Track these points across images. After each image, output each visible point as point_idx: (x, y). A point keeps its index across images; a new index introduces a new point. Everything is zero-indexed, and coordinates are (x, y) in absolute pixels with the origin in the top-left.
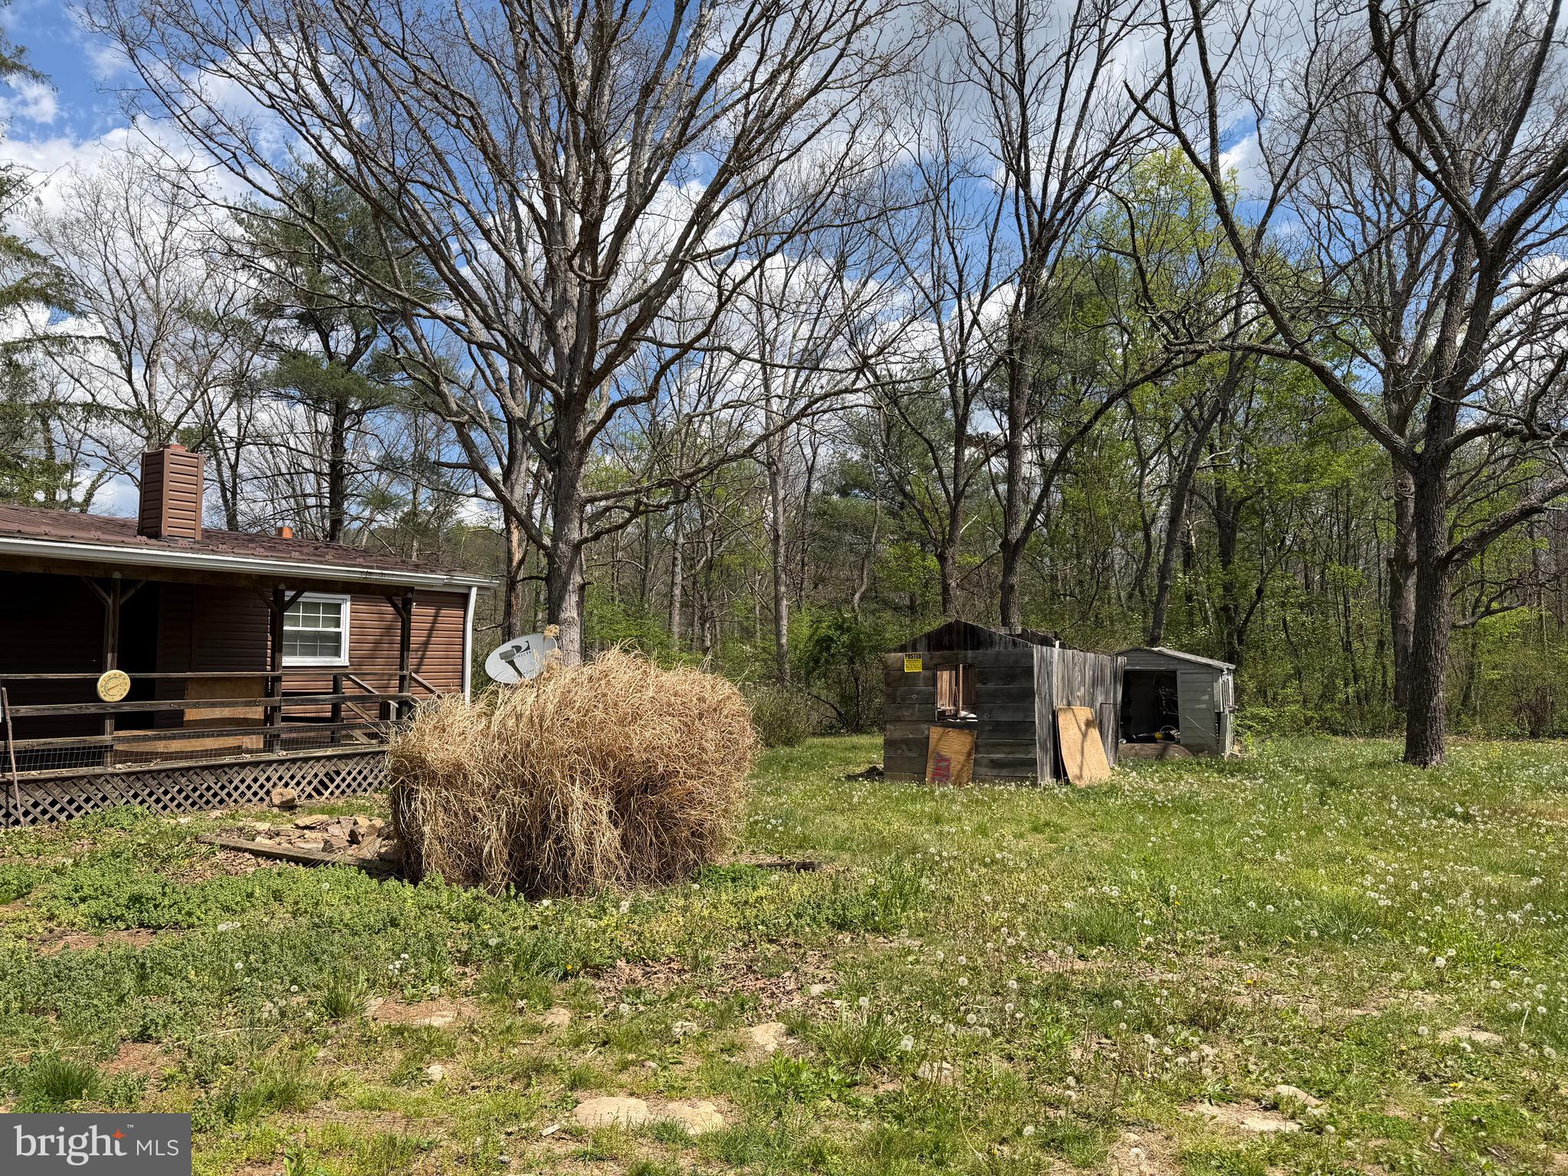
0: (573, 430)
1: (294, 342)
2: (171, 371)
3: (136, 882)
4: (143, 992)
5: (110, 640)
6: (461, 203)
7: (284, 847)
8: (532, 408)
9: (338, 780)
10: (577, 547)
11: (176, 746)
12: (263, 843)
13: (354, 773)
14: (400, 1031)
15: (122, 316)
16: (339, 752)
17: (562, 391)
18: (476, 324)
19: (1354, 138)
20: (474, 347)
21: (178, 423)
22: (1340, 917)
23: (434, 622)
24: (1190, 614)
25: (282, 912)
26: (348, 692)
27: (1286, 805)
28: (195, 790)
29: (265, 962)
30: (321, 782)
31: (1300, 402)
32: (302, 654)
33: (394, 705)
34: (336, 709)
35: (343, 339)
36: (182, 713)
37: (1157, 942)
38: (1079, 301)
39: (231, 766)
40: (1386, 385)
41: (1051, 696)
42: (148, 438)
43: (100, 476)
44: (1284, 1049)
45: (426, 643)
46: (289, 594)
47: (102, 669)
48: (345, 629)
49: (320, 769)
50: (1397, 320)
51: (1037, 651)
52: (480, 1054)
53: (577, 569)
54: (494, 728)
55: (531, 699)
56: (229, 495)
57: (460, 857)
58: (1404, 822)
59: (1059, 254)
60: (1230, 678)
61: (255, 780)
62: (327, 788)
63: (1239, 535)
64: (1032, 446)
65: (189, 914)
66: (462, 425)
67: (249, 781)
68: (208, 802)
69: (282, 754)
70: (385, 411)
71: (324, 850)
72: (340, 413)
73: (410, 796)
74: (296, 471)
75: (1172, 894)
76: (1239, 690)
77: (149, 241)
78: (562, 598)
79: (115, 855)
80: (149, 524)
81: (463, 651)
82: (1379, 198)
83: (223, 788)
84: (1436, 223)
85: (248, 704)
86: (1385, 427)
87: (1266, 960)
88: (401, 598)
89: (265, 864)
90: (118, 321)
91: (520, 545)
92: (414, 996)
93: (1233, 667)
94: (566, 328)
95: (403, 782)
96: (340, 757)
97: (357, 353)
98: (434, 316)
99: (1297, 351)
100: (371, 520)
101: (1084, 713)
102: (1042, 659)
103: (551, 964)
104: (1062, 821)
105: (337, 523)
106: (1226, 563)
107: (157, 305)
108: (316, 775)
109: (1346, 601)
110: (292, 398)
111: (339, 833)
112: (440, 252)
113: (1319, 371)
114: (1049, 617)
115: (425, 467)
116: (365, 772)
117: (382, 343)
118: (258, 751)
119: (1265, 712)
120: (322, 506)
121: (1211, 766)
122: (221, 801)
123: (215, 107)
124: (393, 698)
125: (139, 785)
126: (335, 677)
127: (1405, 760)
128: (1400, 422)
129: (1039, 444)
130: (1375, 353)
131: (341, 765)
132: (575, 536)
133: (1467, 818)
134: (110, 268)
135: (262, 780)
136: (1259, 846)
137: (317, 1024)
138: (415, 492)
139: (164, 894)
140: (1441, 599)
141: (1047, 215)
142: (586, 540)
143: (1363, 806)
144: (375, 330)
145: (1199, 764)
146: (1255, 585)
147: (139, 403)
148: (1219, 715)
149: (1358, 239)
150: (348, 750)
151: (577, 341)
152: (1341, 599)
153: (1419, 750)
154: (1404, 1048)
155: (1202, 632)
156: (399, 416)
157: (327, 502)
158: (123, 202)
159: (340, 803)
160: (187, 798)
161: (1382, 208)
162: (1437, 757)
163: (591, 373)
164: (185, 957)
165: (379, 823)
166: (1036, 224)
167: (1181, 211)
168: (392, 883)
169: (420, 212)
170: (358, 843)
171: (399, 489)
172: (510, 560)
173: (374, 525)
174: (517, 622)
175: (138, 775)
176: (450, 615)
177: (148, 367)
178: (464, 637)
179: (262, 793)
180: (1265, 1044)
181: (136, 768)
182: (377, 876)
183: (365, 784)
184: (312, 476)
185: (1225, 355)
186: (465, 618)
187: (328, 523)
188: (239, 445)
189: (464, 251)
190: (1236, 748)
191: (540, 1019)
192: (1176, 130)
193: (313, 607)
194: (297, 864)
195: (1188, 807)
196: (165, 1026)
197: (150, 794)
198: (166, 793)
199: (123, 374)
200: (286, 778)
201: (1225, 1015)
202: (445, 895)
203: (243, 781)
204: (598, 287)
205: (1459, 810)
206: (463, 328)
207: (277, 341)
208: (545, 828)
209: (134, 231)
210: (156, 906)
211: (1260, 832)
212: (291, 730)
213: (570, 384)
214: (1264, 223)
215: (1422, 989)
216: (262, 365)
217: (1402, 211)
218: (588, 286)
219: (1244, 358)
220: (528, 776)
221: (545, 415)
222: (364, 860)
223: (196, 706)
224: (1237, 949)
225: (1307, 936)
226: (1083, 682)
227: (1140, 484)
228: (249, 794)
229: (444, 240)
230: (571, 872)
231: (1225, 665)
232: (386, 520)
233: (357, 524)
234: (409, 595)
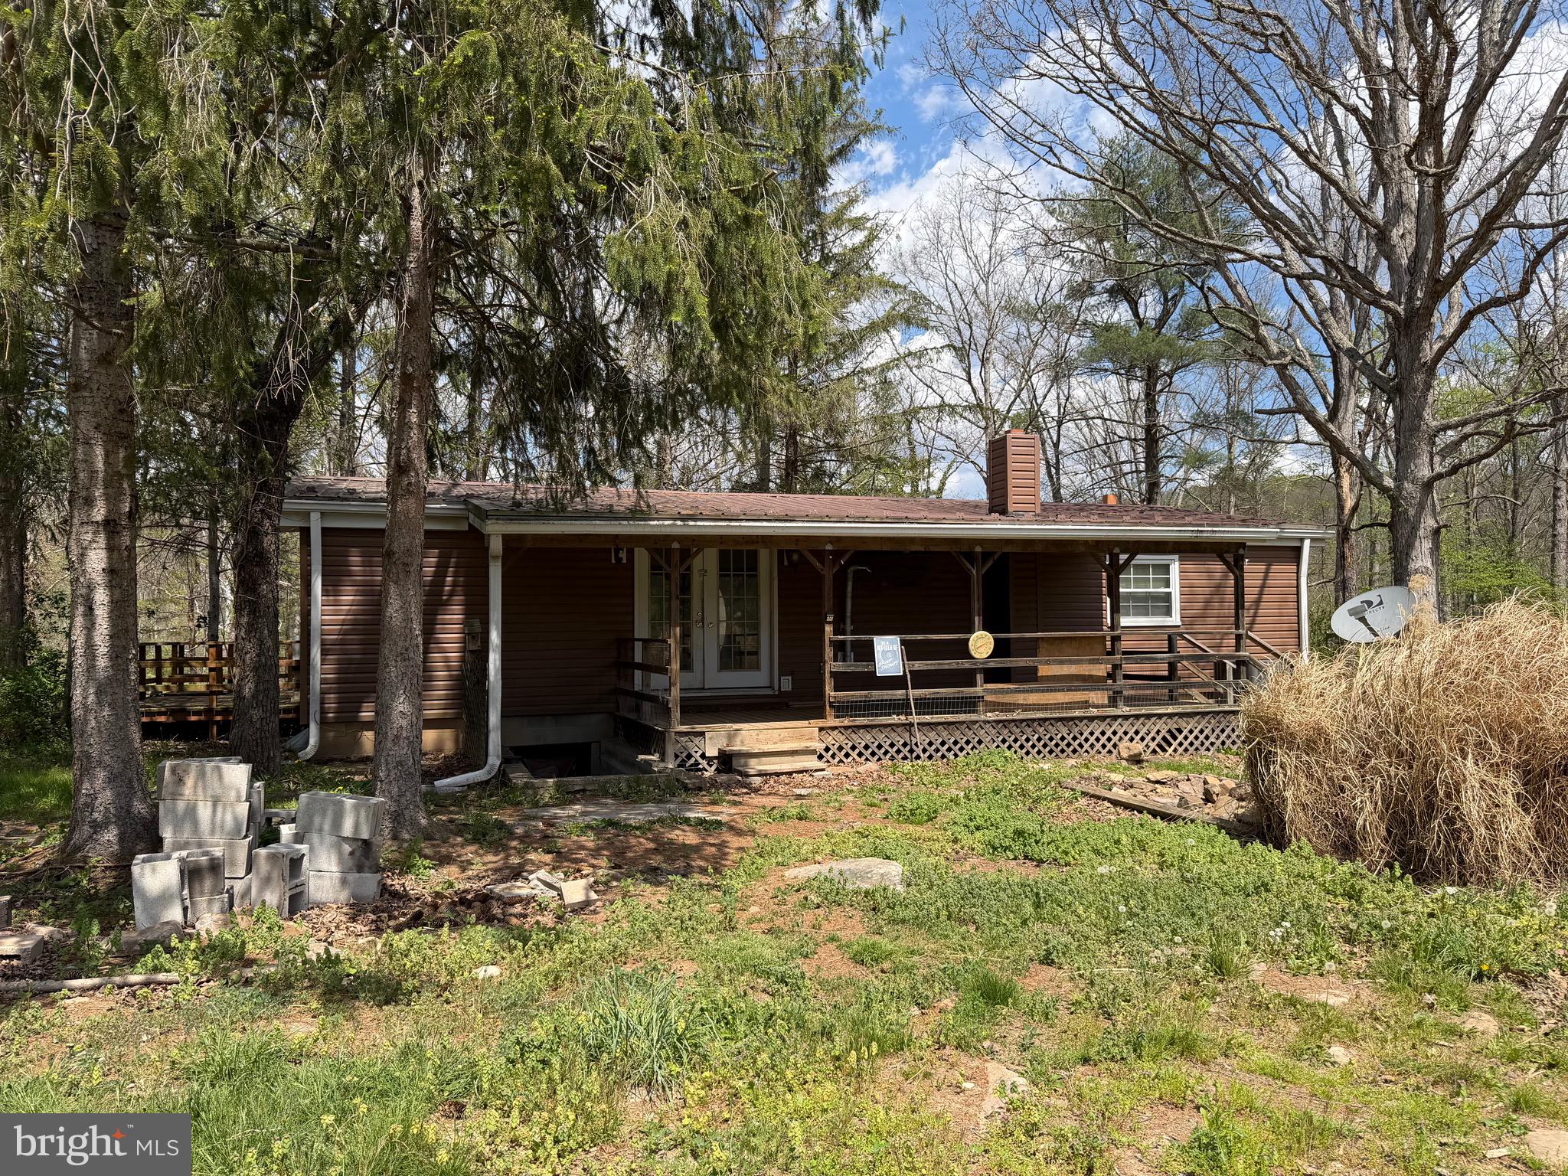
0: (1416, 349)
1: (1105, 316)
2: (1000, 365)
3: (1019, 818)
4: (1040, 919)
5: (977, 605)
6: (1274, 130)
7: (1139, 801)
8: (1359, 337)
9: (1180, 738)
10: (1428, 486)
11: (1033, 698)
12: (1117, 793)
13: (1196, 732)
14: (1292, 1002)
15: (962, 325)
16: (1180, 710)
17: (1401, 309)
18: (1293, 256)
20: (1292, 282)
21: (1009, 411)
23: (1265, 579)
25: (1150, 861)
26: (1183, 652)
28: (1051, 739)
29: (1143, 909)
30: (1164, 739)
32: (1136, 614)
33: (1230, 665)
34: (1172, 667)
35: (1150, 305)
36: (1036, 669)
39: (1081, 719)
42: (986, 428)
43: (950, 467)
45: (1258, 601)
46: (1123, 557)
47: (971, 631)
48: (1175, 589)
49: (1163, 727)
52: (1389, 1046)
53: (1428, 510)
54: (1357, 691)
55: (1400, 659)
56: (1053, 471)
57: (1326, 826)
61: (1103, 733)
62: (1170, 745)
65: (1066, 853)
66: (1284, 366)
67: (1097, 734)
68: (1063, 751)
69: (1125, 710)
70: (1195, 368)
71: (1179, 805)
72: (1151, 377)
73: (1268, 758)
74: (1111, 441)
77: (978, 251)
78: (1410, 546)
79: (996, 792)
80: (998, 504)
81: (1298, 608)
83: (1075, 738)
85: (1091, 662)
88: (1232, 555)
89: (1125, 814)
90: (958, 329)
91: (1351, 490)
92: (1300, 968)
94: (1403, 236)
95: (1259, 743)
96: (1181, 715)
97: (1165, 315)
98: (1250, 257)
100: (1186, 480)
103: (1460, 961)
105: (1153, 486)
107: (987, 308)
108: (1158, 732)
110: (1106, 370)
111: (1193, 791)
112: (1253, 190)
115: (1238, 419)
116: (1206, 732)
117: (1191, 298)
118: (1103, 706)
120: (1138, 471)
122: (1074, 751)
123: (1030, 110)
124: (1229, 657)
125: (1006, 731)
126: (1170, 637)
131: (1182, 723)
132: (1425, 473)
134: (950, 284)
135: (1109, 733)
137: (1204, 978)
138: (1230, 446)
139: (1042, 832)
142: (1440, 476)
144: (1182, 286)
147: (977, 399)
150: (1189, 709)
151: (1417, 247)
156: (1209, 371)
157: (1142, 467)
158: (957, 222)
159: (1185, 760)
160: (1045, 746)
163: (1438, 281)
164: (1071, 892)
165: (1231, 784)
168: (1257, 847)
169: (1228, 153)
170: (1213, 802)
171: (1214, 446)
172: (1341, 507)
173: (1190, 484)
174: (1352, 575)
175: (1005, 723)
176: (1281, 571)
177: (983, 365)
178: (1298, 594)
179: (1109, 746)
181: (1003, 716)
182: (1238, 837)
183: (1207, 744)
184: (1126, 443)
186: (1298, 572)
187: (1144, 487)
188: (1060, 424)
189: (1275, 182)
191: (1456, 1020)
193: (1143, 568)
194: (1155, 816)
196: (1064, 954)
197: (1016, 740)
198: (1027, 740)
199: (964, 375)
200: (1131, 733)
202: (1318, 865)
203: (1092, 734)
204: (1443, 180)
206: (1279, 263)
207: (1090, 318)
208: (1430, 806)
209: (967, 245)
210: (1037, 842)
212: (1133, 687)
213: (1410, 299)
216: (1076, 343)
218: (1431, 181)
220: (1404, 745)
221: (1376, 341)
222: (1221, 820)
223: (1047, 663)
228: (1098, 746)
229: (1256, 176)
230: (1470, 857)
232: (1200, 479)
233: (1173, 485)
234: (1241, 551)
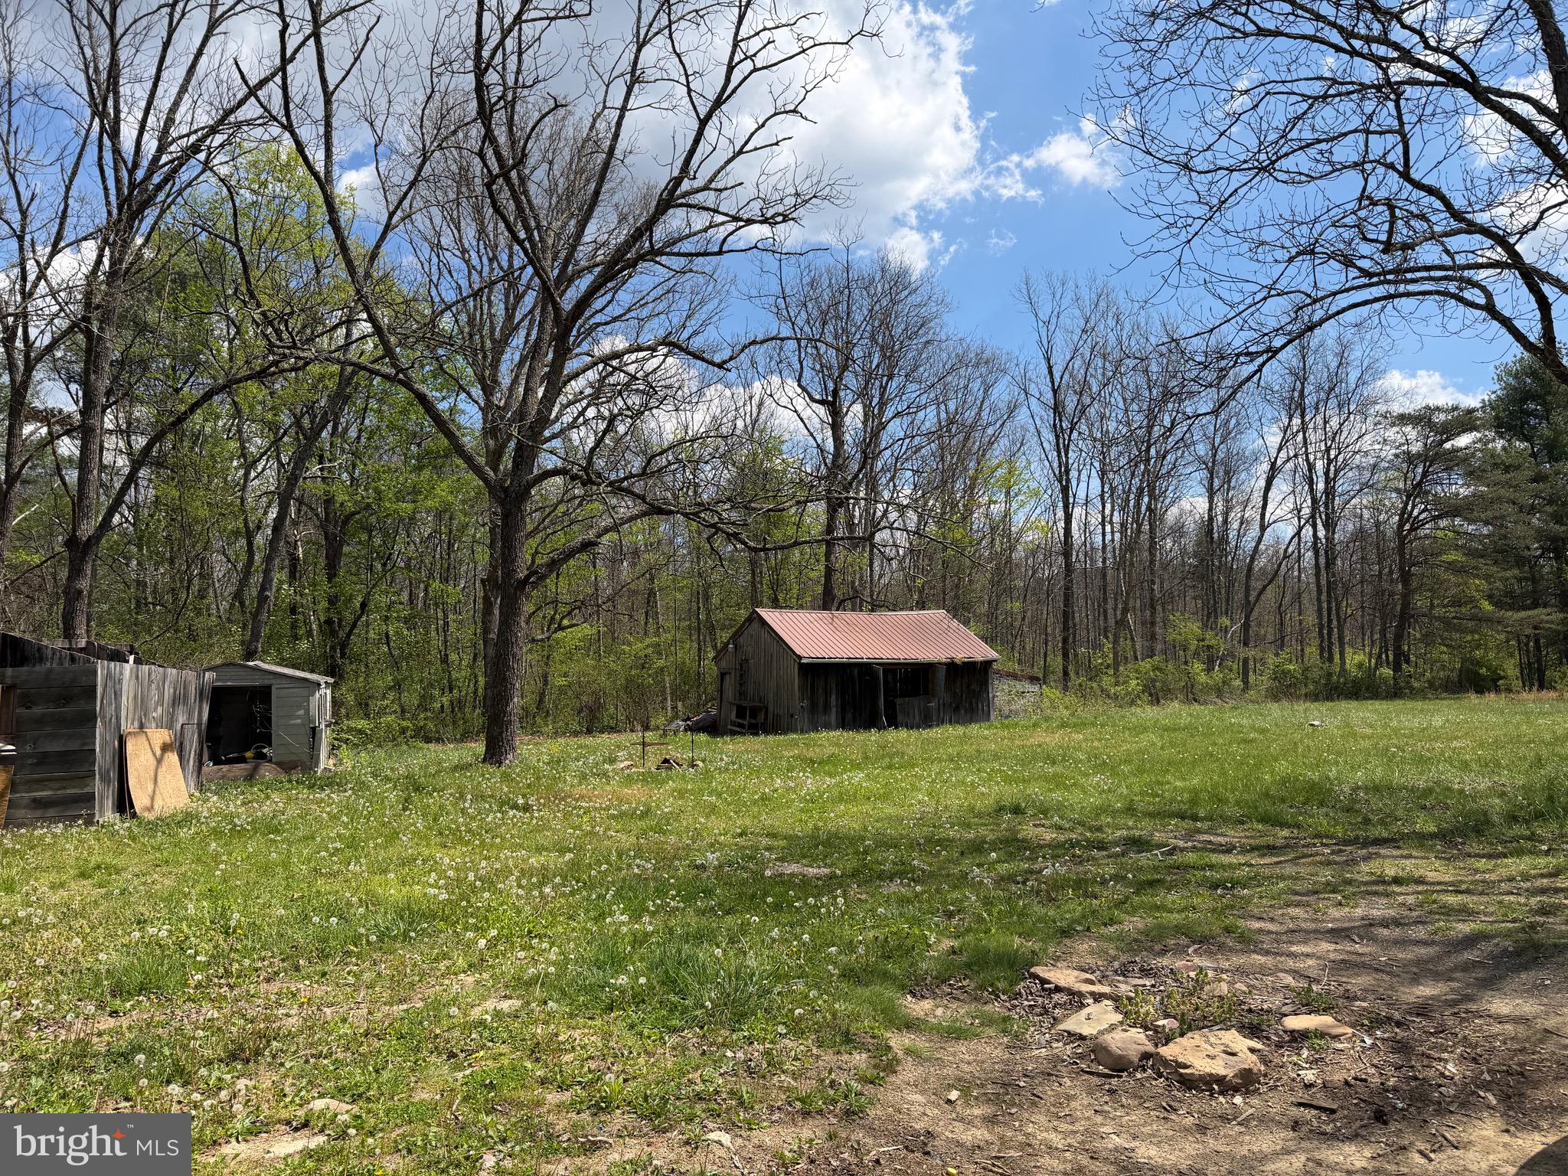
19: (464, 189)
22: (402, 918)
24: (294, 626)
27: (371, 814)
31: (411, 426)
37: (209, 979)
38: (182, 280)
40: (485, 421)
41: (118, 718)
44: (325, 1062)
50: (495, 365)
51: (102, 667)
58: (473, 818)
59: (156, 223)
60: (329, 692)
63: (346, 549)
64: (118, 431)
75: (233, 923)
76: (336, 703)
82: (483, 251)
84: (528, 287)
86: (481, 461)
87: (324, 974)
93: (331, 680)
99: (401, 376)
101: (160, 736)
102: (109, 675)
104: (120, 861)
106: (331, 577)
109: (446, 616)
113: (422, 399)
114: (132, 627)
119: (361, 724)
121: (303, 783)
127: (484, 761)
128: (495, 457)
129: (126, 432)
130: (477, 392)
133: (526, 808)
136: (335, 859)
140: (519, 615)
141: (140, 174)
143: (442, 807)
145: (290, 781)
146: (360, 599)
148: (314, 729)
149: (464, 283)
152: (440, 615)
153: (495, 753)
154: (438, 1031)
155: (304, 645)
161: (485, 260)
162: (510, 757)
166: (126, 181)
167: (298, 214)
180: (307, 1062)
185: (335, 368)
190: (331, 762)
192: (289, 127)
195: (270, 828)
201: (268, 1042)
205: (521, 801)
211: (338, 845)
214: (378, 246)
215: (464, 972)
217: (501, 268)
219: (354, 373)
224: (297, 969)
225: (368, 943)
226: (161, 702)
227: (244, 489)
231: (322, 679)
